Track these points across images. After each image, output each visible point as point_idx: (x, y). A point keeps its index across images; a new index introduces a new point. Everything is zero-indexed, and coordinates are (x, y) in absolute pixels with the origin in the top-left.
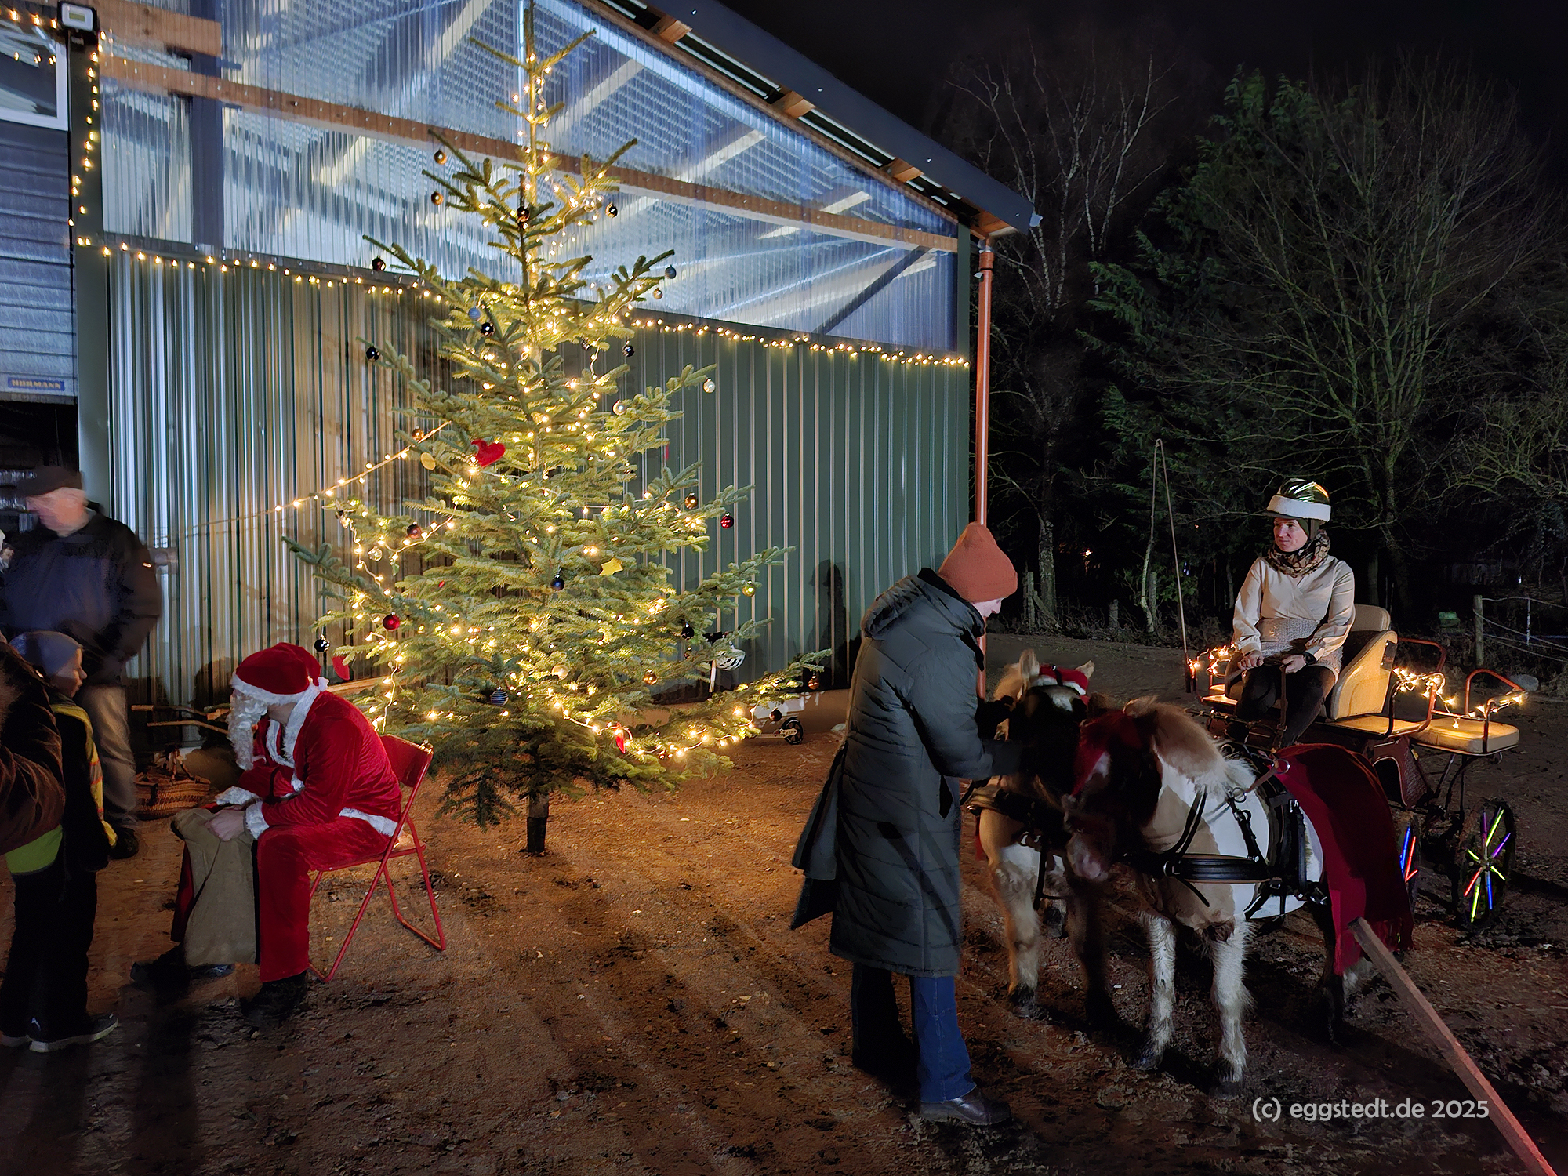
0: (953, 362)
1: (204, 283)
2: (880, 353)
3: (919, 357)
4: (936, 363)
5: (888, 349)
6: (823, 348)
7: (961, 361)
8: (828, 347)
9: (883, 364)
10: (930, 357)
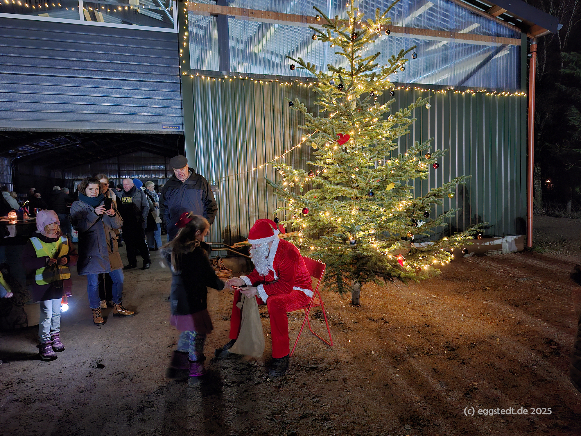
0: (519, 94)
1: (224, 87)
2: (486, 92)
3: (504, 93)
4: (511, 95)
5: (489, 90)
6: (460, 92)
7: (523, 93)
8: (462, 91)
9: (487, 97)
10: (509, 93)
